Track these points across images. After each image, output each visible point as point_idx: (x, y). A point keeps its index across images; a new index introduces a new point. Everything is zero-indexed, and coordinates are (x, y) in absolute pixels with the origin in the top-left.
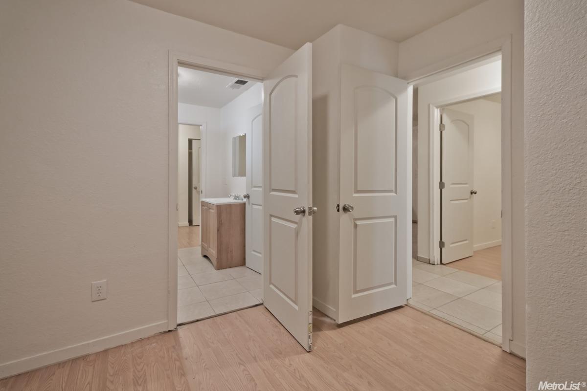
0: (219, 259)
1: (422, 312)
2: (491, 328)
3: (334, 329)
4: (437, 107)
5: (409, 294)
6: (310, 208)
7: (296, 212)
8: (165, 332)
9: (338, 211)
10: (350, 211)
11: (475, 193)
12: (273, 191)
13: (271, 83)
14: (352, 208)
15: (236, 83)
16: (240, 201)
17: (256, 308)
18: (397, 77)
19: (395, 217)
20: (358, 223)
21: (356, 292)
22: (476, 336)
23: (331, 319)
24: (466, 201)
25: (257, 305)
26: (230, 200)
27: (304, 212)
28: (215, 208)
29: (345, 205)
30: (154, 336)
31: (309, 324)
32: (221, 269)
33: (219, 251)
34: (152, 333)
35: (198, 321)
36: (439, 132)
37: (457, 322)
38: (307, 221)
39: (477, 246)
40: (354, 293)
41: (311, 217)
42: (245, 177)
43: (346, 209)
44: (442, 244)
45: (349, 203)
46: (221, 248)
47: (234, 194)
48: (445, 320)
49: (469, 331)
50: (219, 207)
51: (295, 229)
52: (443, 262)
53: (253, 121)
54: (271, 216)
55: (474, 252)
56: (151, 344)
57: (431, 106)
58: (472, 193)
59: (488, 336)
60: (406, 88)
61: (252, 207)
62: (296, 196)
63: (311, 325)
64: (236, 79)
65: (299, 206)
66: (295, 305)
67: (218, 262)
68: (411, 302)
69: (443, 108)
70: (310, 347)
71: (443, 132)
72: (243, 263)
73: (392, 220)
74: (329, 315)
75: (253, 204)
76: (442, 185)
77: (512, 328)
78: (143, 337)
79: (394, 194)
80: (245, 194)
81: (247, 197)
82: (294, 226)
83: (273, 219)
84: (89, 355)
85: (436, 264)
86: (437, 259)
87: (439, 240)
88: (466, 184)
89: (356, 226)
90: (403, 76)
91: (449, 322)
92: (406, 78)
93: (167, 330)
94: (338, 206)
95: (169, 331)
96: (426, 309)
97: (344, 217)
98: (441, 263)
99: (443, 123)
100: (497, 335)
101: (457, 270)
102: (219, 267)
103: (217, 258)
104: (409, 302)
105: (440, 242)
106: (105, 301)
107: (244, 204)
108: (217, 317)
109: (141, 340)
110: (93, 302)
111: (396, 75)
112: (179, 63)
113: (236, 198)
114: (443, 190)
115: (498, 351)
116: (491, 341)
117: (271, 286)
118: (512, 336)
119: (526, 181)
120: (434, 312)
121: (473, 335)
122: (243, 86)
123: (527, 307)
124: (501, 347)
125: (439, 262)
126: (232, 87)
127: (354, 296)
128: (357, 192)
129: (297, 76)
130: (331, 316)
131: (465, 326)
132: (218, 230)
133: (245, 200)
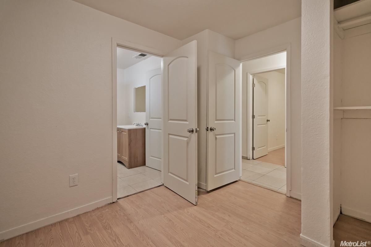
0: (130, 162)
1: (248, 183)
2: (281, 187)
3: (206, 194)
4: (251, 75)
5: (241, 175)
6: (196, 129)
7: (189, 131)
8: (111, 203)
9: (208, 130)
10: (214, 130)
11: (269, 121)
12: (170, 120)
13: (170, 59)
14: (215, 128)
15: (139, 55)
16: (140, 127)
17: (159, 187)
18: (234, 59)
19: (234, 134)
20: (218, 137)
21: (216, 174)
22: (274, 191)
23: (203, 189)
24: (265, 125)
25: (160, 186)
26: (134, 127)
27: (193, 131)
28: (127, 131)
29: (211, 128)
30: (105, 206)
31: (196, 190)
32: (131, 168)
33: (130, 158)
34: (103, 204)
35: (128, 196)
36: (252, 88)
37: (265, 185)
38: (194, 136)
39: (270, 149)
40: (215, 174)
41: (196, 134)
42: (145, 113)
43: (211, 130)
44: (253, 149)
45: (213, 127)
46: (131, 156)
47: (136, 123)
48: (259, 185)
49: (271, 189)
50: (130, 130)
51: (187, 140)
52: (254, 158)
53: (151, 78)
54: (169, 134)
55: (268, 152)
56: (105, 210)
57: (248, 73)
58: (267, 121)
59: (280, 191)
60: (239, 65)
61: (150, 130)
62: (188, 123)
63: (197, 191)
64: (140, 53)
65: (190, 128)
66: (187, 182)
67: (129, 164)
68: (242, 178)
69: (254, 75)
70: (196, 203)
71: (254, 88)
72: (144, 164)
73: (233, 135)
74: (202, 188)
75: (151, 129)
76: (253, 117)
77: (291, 185)
78: (99, 207)
79: (234, 121)
80: (145, 122)
81: (147, 124)
82: (186, 139)
83: (170, 136)
84: (68, 219)
85: (250, 159)
86: (251, 156)
87: (252, 146)
88: (265, 116)
89: (216, 138)
90: (238, 59)
91: (261, 186)
92: (239, 59)
93: (112, 202)
94: (208, 128)
95: (113, 202)
96: (250, 181)
97: (211, 134)
98: (253, 159)
99: (254, 83)
100: (284, 190)
101: (261, 162)
102: (130, 167)
103: (129, 162)
104: (241, 178)
105: (252, 147)
106: (77, 186)
107: (145, 129)
108: (139, 194)
109: (98, 208)
110: (70, 187)
111: (234, 58)
112: (117, 45)
113: (138, 125)
114: (254, 119)
115: (285, 197)
116: (281, 192)
117: (170, 174)
118: (291, 189)
119: (302, 114)
120: (254, 182)
121: (273, 191)
122: (143, 57)
123: (302, 168)
124: (286, 195)
125: (252, 159)
126: (137, 57)
127: (215, 176)
128: (217, 120)
129: (187, 57)
130: (203, 188)
131: (268, 187)
132: (129, 145)
133: (145, 126)
